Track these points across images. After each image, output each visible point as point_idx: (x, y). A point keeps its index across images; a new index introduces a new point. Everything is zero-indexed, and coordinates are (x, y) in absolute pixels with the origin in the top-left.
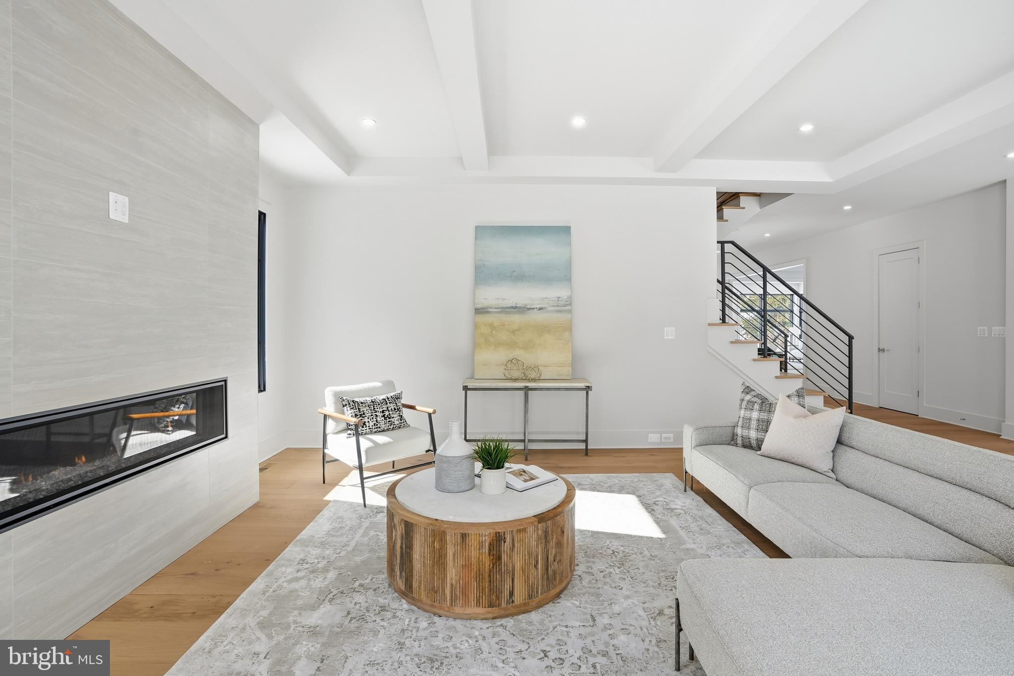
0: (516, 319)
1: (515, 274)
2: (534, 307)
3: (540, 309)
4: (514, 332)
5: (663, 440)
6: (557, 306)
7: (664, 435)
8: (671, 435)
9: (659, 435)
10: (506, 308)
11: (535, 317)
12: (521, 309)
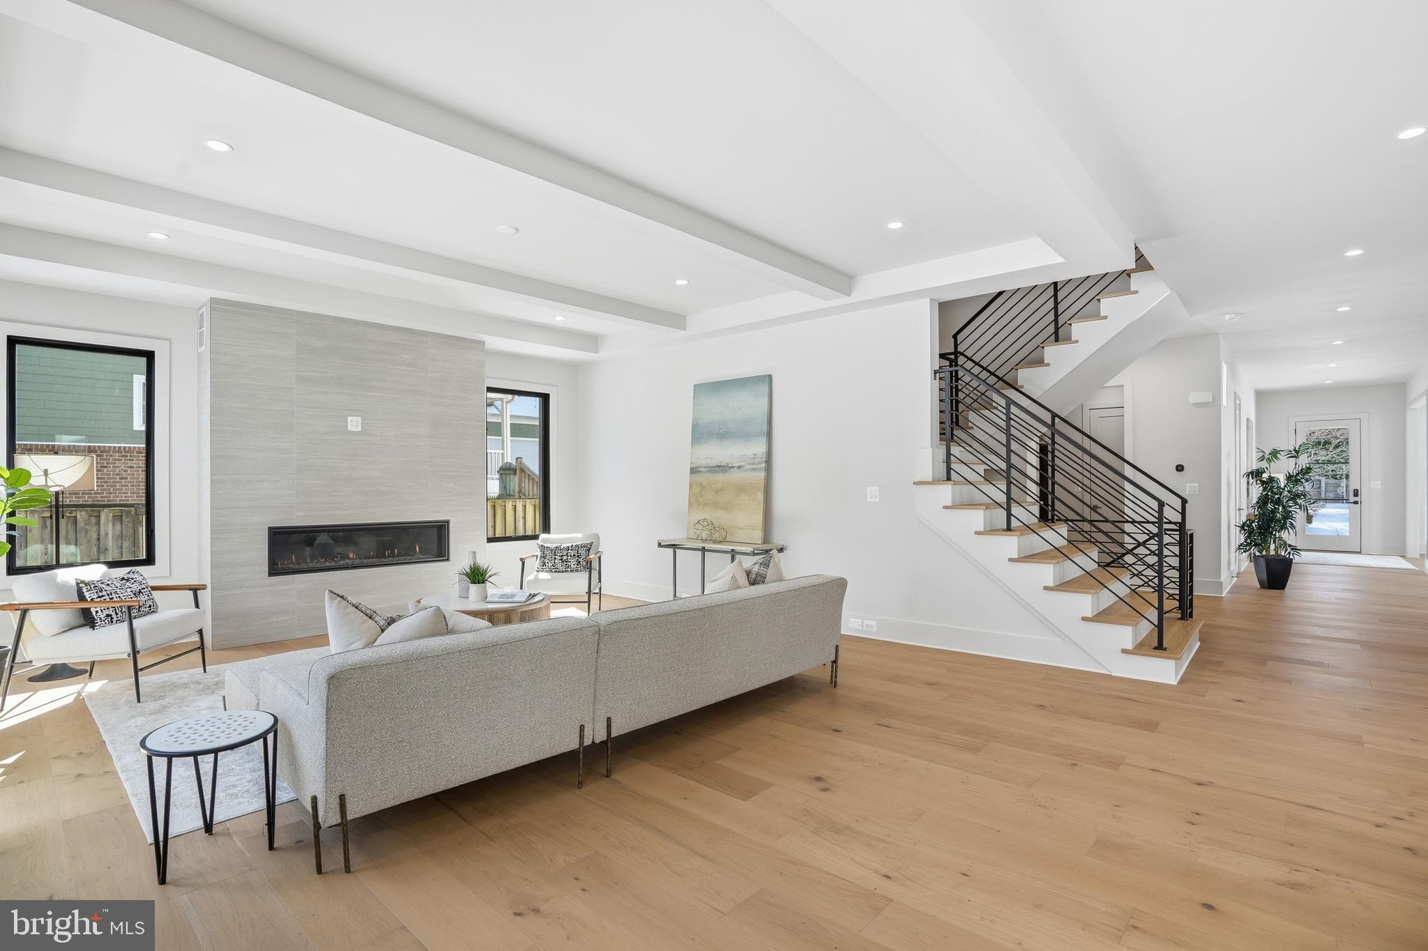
0: (720, 478)
1: (721, 431)
2: (735, 465)
3: (739, 467)
4: (717, 492)
5: (864, 627)
6: (753, 464)
7: (866, 622)
8: (873, 623)
9: (861, 621)
10: (712, 467)
11: (735, 476)
12: (722, 468)
